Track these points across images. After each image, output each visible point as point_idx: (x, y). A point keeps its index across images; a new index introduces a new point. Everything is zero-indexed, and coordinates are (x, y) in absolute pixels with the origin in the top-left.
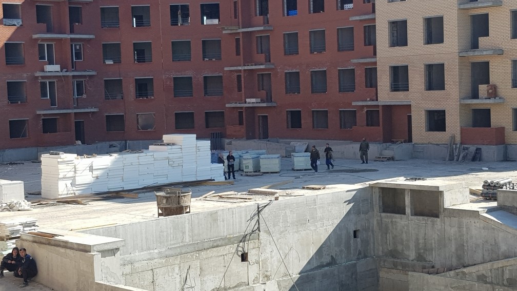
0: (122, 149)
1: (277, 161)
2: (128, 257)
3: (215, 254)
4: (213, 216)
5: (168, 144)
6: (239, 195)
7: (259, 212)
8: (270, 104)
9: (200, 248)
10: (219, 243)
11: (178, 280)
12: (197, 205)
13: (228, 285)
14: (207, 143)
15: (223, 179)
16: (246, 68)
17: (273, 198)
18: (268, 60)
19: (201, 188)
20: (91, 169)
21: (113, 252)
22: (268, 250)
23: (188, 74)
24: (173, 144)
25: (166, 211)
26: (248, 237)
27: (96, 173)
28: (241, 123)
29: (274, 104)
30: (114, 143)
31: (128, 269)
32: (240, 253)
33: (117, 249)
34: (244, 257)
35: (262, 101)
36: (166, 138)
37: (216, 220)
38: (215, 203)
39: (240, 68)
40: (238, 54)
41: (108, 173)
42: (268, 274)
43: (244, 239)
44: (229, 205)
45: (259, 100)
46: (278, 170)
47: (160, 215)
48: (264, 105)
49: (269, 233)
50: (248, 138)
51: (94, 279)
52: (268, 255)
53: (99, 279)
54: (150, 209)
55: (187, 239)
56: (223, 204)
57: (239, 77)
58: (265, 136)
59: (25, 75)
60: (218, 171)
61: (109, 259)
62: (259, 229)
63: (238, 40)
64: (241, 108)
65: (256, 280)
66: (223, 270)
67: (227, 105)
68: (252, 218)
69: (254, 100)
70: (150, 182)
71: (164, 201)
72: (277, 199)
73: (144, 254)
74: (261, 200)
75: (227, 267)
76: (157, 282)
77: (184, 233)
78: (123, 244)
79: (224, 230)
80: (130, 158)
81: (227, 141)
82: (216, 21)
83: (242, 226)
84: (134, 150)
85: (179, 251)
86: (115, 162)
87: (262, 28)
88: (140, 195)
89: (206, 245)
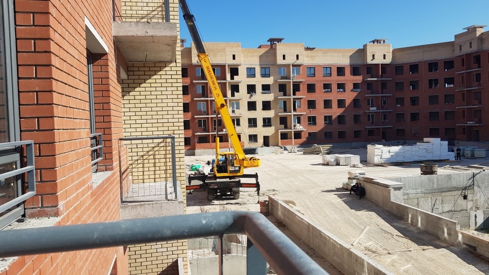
0: (403, 144)
1: (484, 152)
2: (406, 192)
3: (450, 194)
4: (449, 177)
5: (426, 142)
6: (463, 167)
7: (474, 176)
8: (480, 125)
9: (442, 191)
10: (452, 189)
11: (430, 204)
12: (441, 171)
13: (456, 210)
14: (446, 142)
15: (454, 159)
16: (468, 107)
17: (482, 170)
18: (480, 103)
19: (443, 163)
20: (389, 152)
21: (399, 189)
22: (479, 195)
23: (437, 110)
24: (429, 142)
25: (425, 173)
26: (467, 188)
27: (391, 154)
28: (464, 134)
29: (482, 125)
30: (400, 141)
31: (406, 197)
32: (463, 195)
33: (402, 188)
34: (465, 197)
35: (476, 123)
36: (425, 139)
37: (450, 178)
38: (450, 171)
39: (464, 107)
40: (463, 100)
41: (397, 154)
42: (478, 206)
43: (465, 188)
44: (457, 172)
45: (474, 122)
46: (484, 157)
47: (422, 174)
48: (477, 125)
49: (479, 187)
50: (468, 141)
51: (390, 199)
52: (479, 198)
53: (393, 200)
54: (417, 171)
55: (435, 186)
56: (454, 171)
57: (464, 111)
58: (477, 140)
59: (361, 112)
60: (452, 156)
61: (397, 192)
62: (473, 184)
63: (463, 94)
64: (464, 126)
65: (471, 209)
66: (453, 202)
67: (457, 125)
68: (470, 179)
69: (472, 122)
70: (417, 159)
71: (424, 168)
72: (484, 170)
73: (414, 191)
74: (476, 171)
75: (456, 202)
76: (420, 204)
77: (434, 183)
78: (404, 186)
79: (454, 184)
80: (408, 148)
81: (456, 142)
82: (452, 86)
83: (464, 182)
84: (409, 144)
85: (431, 191)
86: (400, 149)
87: (477, 88)
88: (412, 165)
89: (445, 190)
